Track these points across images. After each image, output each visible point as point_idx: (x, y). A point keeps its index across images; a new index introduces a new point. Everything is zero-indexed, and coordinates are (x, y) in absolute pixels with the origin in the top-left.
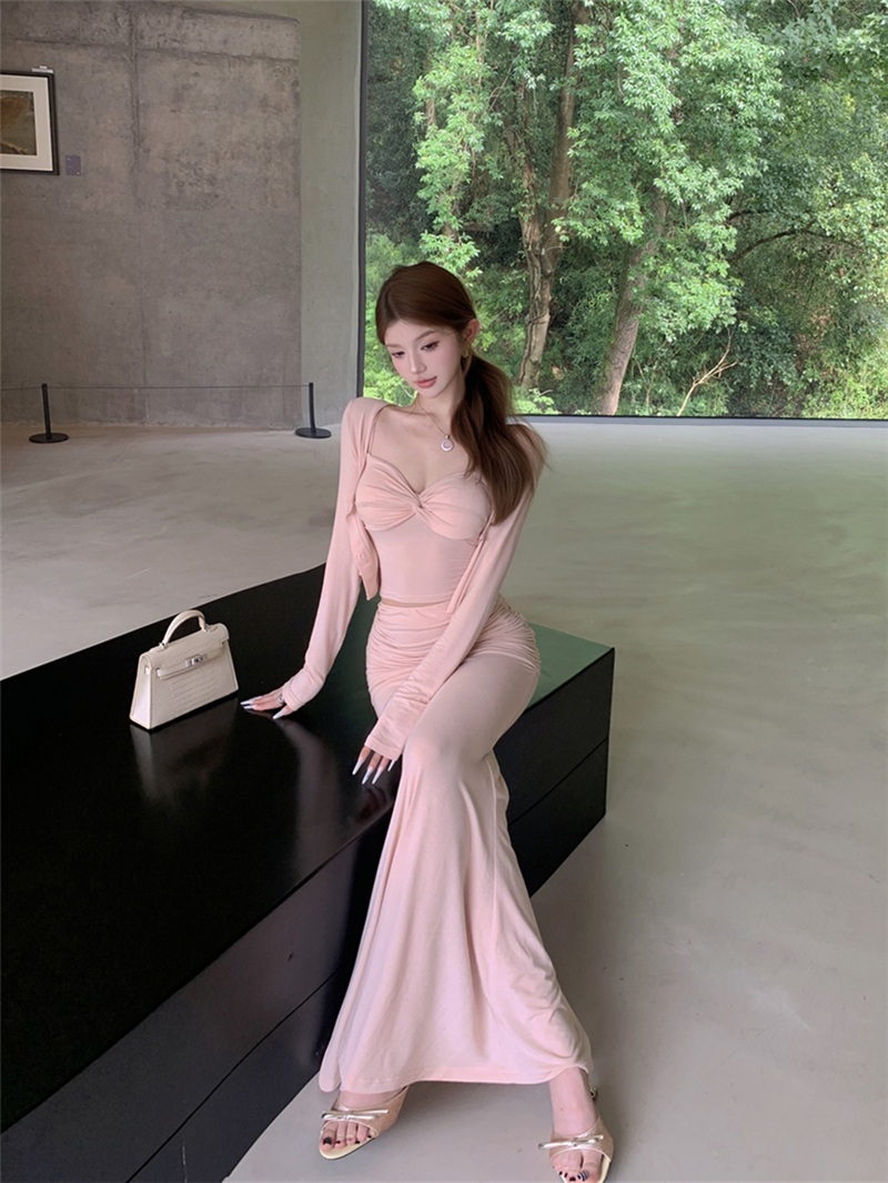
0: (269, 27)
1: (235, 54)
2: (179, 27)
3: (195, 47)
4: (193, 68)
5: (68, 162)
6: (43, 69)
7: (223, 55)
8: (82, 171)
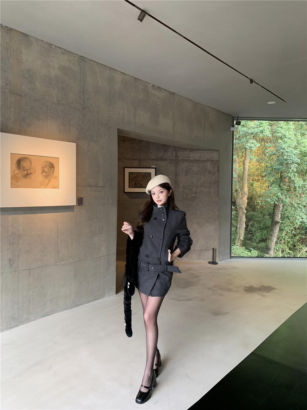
0: (211, 153)
1: (202, 160)
2: (188, 154)
3: (192, 159)
4: (192, 164)
6: (154, 166)
7: (199, 160)
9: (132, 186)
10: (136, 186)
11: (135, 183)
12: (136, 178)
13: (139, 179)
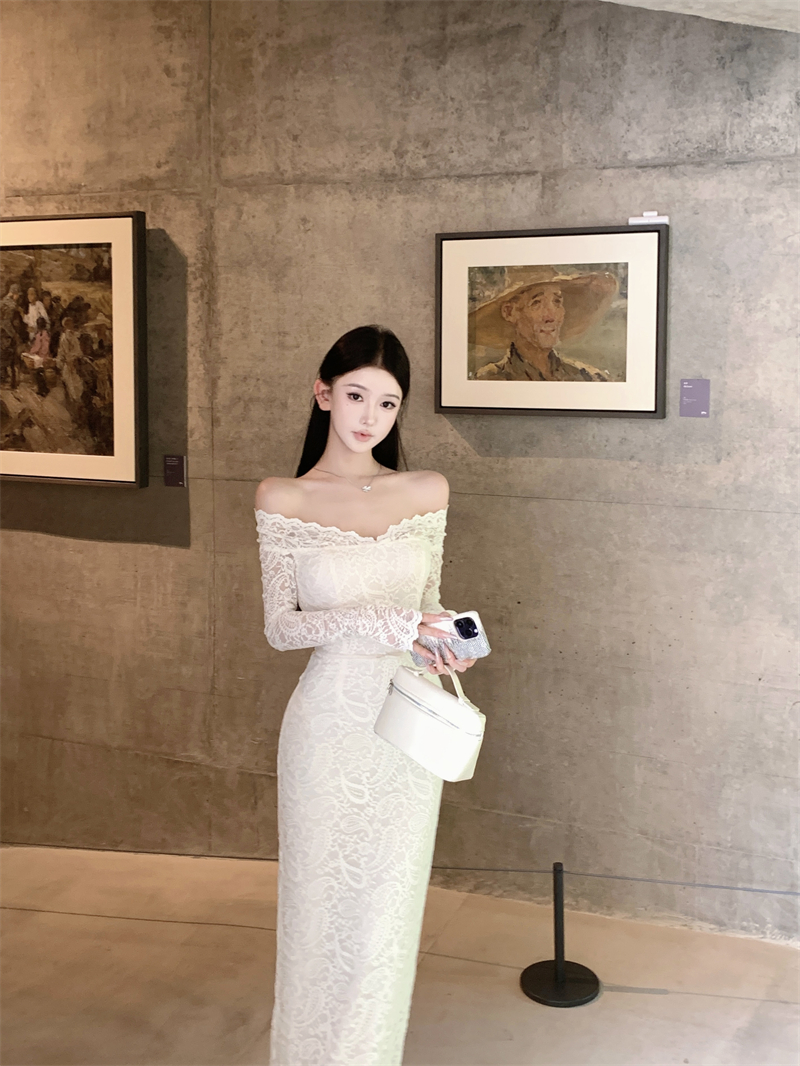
5: (684, 392)
6: (651, 217)
8: (711, 409)
9: (492, 366)
10: (517, 367)
11: (508, 342)
12: (521, 310)
13: (536, 314)
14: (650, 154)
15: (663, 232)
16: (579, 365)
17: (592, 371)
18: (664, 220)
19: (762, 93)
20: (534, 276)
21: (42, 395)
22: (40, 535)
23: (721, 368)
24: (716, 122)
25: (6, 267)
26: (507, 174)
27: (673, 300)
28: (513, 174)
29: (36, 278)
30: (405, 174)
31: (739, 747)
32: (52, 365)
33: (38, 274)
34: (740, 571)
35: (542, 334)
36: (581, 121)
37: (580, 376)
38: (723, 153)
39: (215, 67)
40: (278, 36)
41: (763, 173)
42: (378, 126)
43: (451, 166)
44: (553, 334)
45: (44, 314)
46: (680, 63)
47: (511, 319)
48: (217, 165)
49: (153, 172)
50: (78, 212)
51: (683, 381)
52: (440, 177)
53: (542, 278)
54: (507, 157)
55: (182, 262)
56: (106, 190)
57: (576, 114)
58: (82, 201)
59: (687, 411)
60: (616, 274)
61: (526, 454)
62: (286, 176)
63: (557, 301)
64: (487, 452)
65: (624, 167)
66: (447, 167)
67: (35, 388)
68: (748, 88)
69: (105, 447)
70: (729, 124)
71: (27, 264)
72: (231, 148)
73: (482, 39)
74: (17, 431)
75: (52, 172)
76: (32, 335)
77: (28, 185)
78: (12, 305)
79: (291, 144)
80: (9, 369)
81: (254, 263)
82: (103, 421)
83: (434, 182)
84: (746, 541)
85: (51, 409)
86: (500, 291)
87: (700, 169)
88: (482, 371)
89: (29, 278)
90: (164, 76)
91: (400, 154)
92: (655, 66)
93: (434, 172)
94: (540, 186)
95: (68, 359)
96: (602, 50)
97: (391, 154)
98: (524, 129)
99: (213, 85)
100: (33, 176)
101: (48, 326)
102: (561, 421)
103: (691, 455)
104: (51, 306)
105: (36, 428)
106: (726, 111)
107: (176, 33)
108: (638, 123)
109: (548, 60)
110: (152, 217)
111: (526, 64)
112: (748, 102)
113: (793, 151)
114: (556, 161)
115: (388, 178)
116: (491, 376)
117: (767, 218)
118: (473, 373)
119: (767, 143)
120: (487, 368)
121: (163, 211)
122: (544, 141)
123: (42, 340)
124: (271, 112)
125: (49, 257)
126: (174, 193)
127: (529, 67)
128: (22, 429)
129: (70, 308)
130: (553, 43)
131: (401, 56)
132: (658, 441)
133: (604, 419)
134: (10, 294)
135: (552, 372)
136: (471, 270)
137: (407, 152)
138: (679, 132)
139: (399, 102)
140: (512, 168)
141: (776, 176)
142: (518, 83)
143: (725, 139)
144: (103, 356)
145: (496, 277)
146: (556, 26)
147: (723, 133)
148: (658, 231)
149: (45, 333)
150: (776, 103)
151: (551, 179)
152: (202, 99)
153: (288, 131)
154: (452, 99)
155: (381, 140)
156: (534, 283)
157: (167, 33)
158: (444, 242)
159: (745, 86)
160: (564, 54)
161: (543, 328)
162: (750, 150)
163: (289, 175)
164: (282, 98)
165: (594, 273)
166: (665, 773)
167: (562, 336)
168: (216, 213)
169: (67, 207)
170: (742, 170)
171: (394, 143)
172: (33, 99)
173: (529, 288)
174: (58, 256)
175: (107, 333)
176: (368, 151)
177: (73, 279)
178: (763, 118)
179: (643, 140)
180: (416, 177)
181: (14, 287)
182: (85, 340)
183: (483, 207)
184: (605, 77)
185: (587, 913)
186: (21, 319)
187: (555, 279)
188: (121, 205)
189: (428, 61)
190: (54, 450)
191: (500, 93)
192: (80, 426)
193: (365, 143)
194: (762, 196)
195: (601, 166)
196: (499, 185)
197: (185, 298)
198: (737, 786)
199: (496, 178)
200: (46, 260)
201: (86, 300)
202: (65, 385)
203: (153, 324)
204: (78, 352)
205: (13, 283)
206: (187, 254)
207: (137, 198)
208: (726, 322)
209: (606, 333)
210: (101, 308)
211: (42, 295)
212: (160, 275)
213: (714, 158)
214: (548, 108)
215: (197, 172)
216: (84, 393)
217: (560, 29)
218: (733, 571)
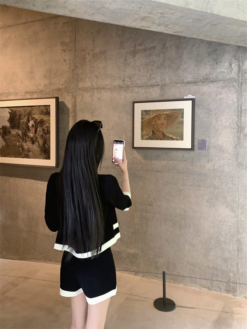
5: (199, 143)
6: (190, 96)
8: (207, 148)
9: (147, 136)
10: (154, 137)
11: (152, 130)
12: (155, 121)
13: (159, 122)
14: (190, 80)
15: (193, 100)
16: (171, 136)
17: (174, 138)
18: (194, 97)
19: (220, 62)
20: (159, 112)
21: (33, 144)
22: (32, 180)
23: (209, 137)
24: (208, 71)
25: (24, 111)
26: (151, 86)
27: (196, 118)
28: (153, 85)
29: (31, 114)
30: (125, 86)
31: (214, 240)
32: (35, 136)
33: (32, 113)
34: (215, 192)
35: (161, 128)
36: (171, 71)
37: (171, 139)
38: (210, 79)
39: (77, 59)
40: (93, 51)
41: (221, 84)
42: (118, 74)
43: (137, 84)
44: (164, 128)
45: (34, 124)
46: (198, 55)
47: (152, 124)
48: (77, 85)
49: (61, 87)
50: (42, 97)
51: (199, 140)
52: (134, 87)
53: (161, 113)
54: (152, 81)
55: (68, 110)
56: (49, 91)
57: (170, 69)
58: (43, 94)
59: (200, 148)
60: (181, 112)
61: (157, 160)
62: (94, 87)
63: (165, 119)
64: (146, 159)
65: (183, 83)
66: (136, 84)
67: (31, 142)
68: (217, 61)
69: (48, 157)
70: (211, 71)
71: (29, 111)
72: (81, 80)
73: (145, 50)
74: (27, 153)
75: (36, 87)
76: (30, 129)
77: (30, 90)
78: (26, 121)
79: (96, 79)
80: (25, 137)
81: (86, 110)
82: (48, 151)
83: (132, 88)
84: (216, 184)
85: (35, 148)
86: (150, 116)
87: (204, 83)
88: (145, 137)
89: (30, 114)
90: (64, 62)
91: (124, 81)
92: (191, 56)
93: (133, 85)
94: (160, 89)
95: (39, 135)
96: (177, 52)
97: (121, 81)
98: (156, 74)
99: (76, 64)
100: (32, 88)
101: (34, 127)
102: (166, 151)
103: (201, 161)
104: (35, 121)
105: (31, 152)
106: (211, 68)
107: (67, 51)
108: (186, 71)
109: (162, 55)
110: (61, 98)
111: (157, 56)
112: (216, 65)
113: (229, 78)
114: (164, 82)
115: (120, 87)
116: (147, 139)
117: (221, 96)
118: (142, 138)
119: (222, 76)
120: (146, 137)
121: (63, 97)
122: (161, 77)
123: (33, 130)
124: (91, 71)
125: (35, 109)
126: (66, 92)
127: (158, 57)
128: (28, 153)
129: (40, 122)
130: (164, 51)
131: (124, 55)
132: (192, 157)
133: (178, 151)
134: (25, 118)
135: (163, 138)
136: (142, 111)
137: (125, 80)
138: (198, 73)
139: (124, 67)
140: (153, 84)
141: (224, 85)
142: (155, 61)
143: (210, 75)
144: (48, 134)
145: (149, 113)
146: (165, 46)
147: (210, 74)
148: (192, 100)
149: (34, 128)
150: (224, 65)
151: (163, 87)
152: (73, 68)
153: (95, 76)
154: (137, 66)
155: (119, 78)
156: (159, 114)
157: (64, 51)
158: (135, 104)
159: (216, 61)
160: (167, 53)
161: (161, 126)
162: (217, 78)
163: (95, 87)
164: (93, 67)
165: (175, 111)
166: (194, 247)
167: (166, 128)
168: (77, 97)
169: (39, 96)
170: (215, 83)
171: (122, 78)
172: (31, 68)
173: (157, 116)
174: (37, 108)
175: (49, 128)
176: (115, 80)
177: (41, 114)
178: (221, 69)
179: (188, 76)
180: (128, 87)
181: (26, 116)
182: (43, 130)
183: (145, 94)
184: (178, 59)
185: (173, 284)
186: (28, 125)
187: (164, 113)
188: (53, 95)
189: (131, 56)
190: (36, 158)
191: (150, 64)
192: (42, 152)
193: (115, 78)
194: (220, 90)
195: (177, 83)
196: (149, 89)
197: (69, 119)
198: (214, 251)
199: (149, 87)
200: (34, 110)
201: (44, 120)
202: (38, 142)
203: (60, 126)
204: (42, 133)
205: (26, 115)
206: (69, 107)
207: (57, 93)
208: (211, 124)
209: (178, 128)
210: (47, 122)
211: (33, 119)
212: (63, 113)
213: (207, 80)
214: (162, 68)
215: (72, 86)
216: (43, 143)
217: (166, 47)
218: (213, 192)
